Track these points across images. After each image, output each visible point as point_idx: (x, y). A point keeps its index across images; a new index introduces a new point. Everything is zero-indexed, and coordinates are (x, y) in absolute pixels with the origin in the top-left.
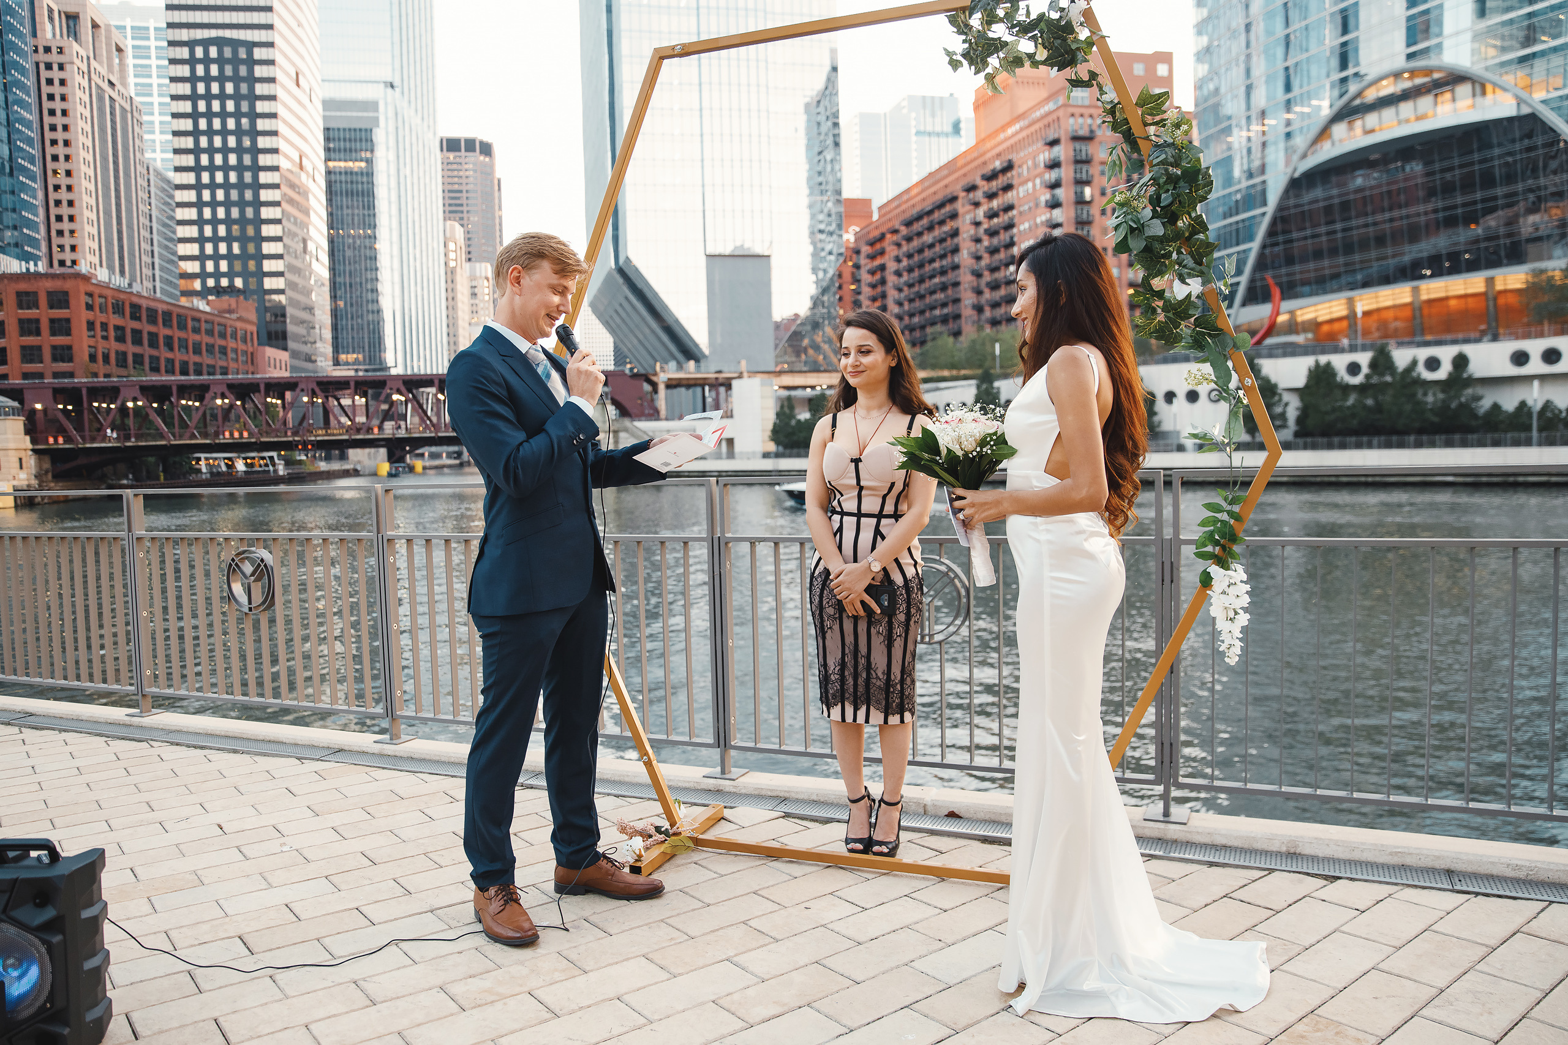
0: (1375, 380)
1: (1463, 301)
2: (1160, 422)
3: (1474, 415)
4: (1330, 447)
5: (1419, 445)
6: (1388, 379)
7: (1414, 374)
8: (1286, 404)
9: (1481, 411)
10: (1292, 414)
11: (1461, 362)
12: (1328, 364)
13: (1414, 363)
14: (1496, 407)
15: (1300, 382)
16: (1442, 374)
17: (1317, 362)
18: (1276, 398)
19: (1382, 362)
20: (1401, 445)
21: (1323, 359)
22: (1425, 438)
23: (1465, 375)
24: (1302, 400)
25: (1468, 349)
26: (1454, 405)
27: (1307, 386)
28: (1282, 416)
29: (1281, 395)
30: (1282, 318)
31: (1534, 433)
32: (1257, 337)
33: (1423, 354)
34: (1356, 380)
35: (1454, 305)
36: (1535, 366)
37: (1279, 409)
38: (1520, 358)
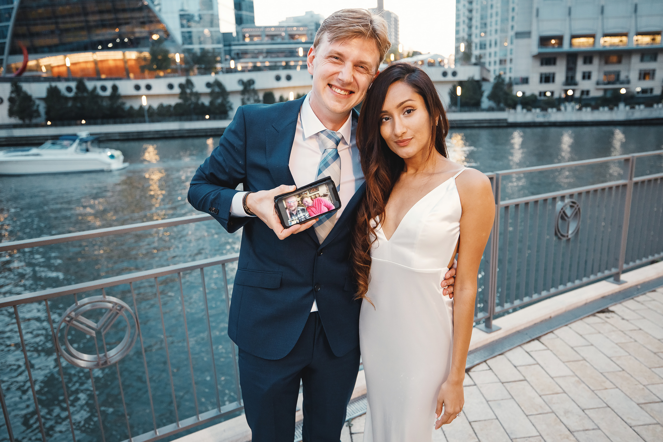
0: (80, 95)
3: (123, 110)
4: (63, 125)
5: (103, 123)
6: (85, 94)
7: (96, 93)
8: (38, 106)
9: (126, 109)
10: (42, 110)
11: (115, 88)
12: (56, 87)
13: (95, 88)
14: (131, 107)
15: (44, 95)
16: (108, 92)
17: (50, 85)
18: (32, 103)
19: (81, 87)
20: (95, 124)
21: (54, 84)
22: (105, 120)
23: (118, 94)
24: (46, 104)
25: (118, 83)
26: (115, 106)
27: (47, 97)
28: (37, 111)
29: (34, 103)
30: (32, 63)
31: (147, 118)
32: (19, 71)
33: (99, 84)
34: (71, 95)
35: (111, 63)
36: (143, 91)
37: (35, 108)
38: (137, 88)
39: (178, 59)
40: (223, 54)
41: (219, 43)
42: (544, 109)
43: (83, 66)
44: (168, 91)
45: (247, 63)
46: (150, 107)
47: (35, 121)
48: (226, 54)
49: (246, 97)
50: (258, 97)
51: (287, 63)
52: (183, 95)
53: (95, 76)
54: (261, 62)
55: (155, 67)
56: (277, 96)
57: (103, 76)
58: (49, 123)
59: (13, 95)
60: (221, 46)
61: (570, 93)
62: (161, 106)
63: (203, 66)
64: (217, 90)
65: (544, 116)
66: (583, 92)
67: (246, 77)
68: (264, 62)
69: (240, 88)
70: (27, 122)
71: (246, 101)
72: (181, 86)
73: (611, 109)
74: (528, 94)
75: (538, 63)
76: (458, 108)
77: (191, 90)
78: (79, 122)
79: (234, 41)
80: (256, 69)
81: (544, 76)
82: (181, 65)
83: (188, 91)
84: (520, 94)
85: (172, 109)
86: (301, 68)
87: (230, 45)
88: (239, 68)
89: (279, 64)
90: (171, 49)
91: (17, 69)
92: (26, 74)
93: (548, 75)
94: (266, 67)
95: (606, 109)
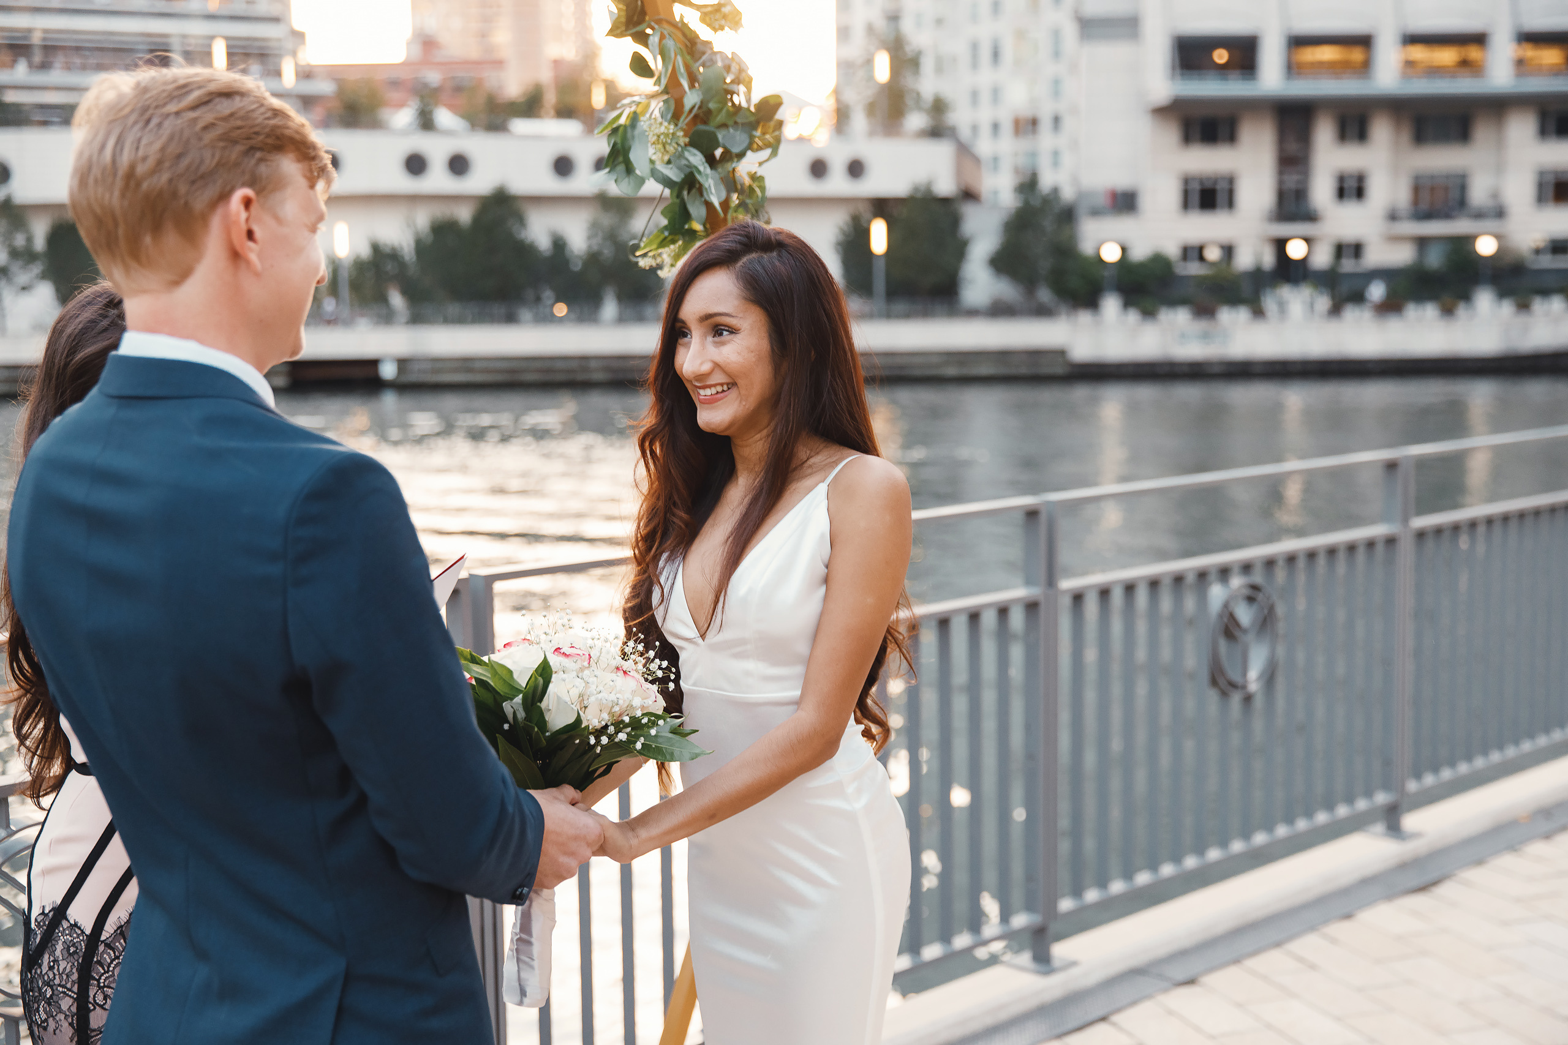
42: (1204, 310)
54: (22, 87)
61: (1296, 250)
65: (1206, 336)
66: (1340, 250)
73: (1448, 311)
74: (1140, 252)
75: (1171, 135)
76: (879, 302)
81: (1196, 186)
84: (1111, 254)
93: (1208, 185)
95: (1430, 311)
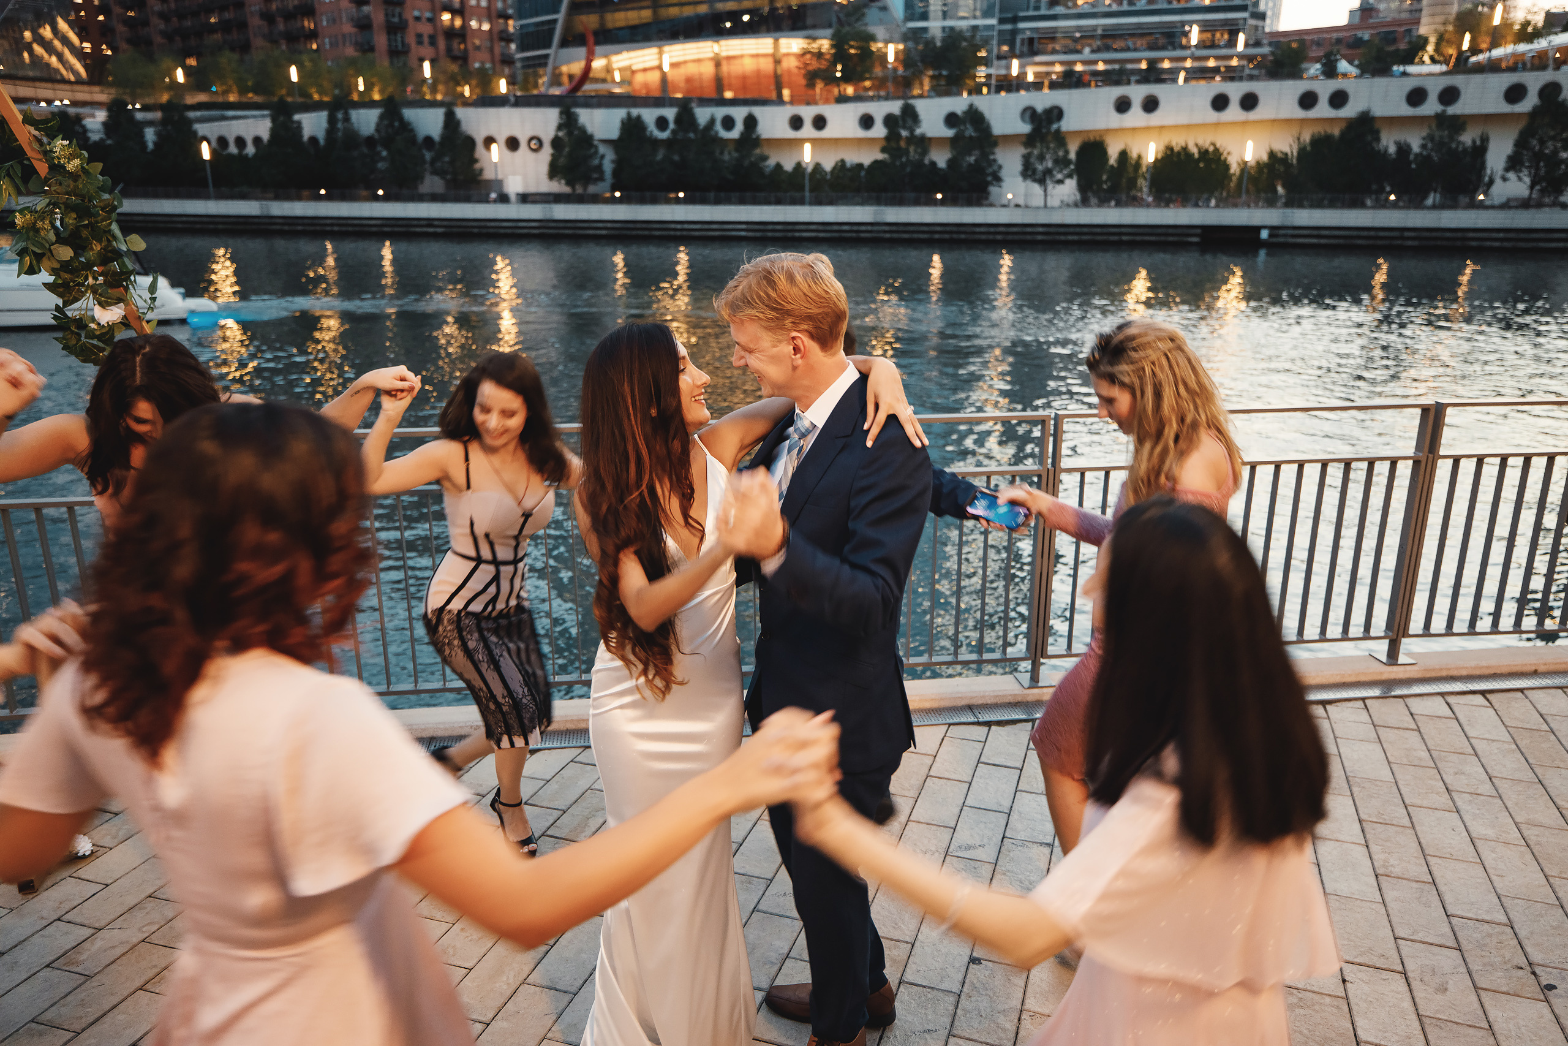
0: (680, 136)
1: (754, 60)
2: (481, 170)
3: (760, 171)
4: (642, 201)
5: (718, 202)
6: (692, 135)
7: (713, 133)
8: (603, 157)
9: (768, 170)
10: (608, 166)
11: (751, 122)
12: (639, 117)
13: (712, 121)
14: (779, 166)
15: (614, 134)
16: (735, 134)
17: (629, 114)
18: (593, 150)
19: (685, 117)
20: (704, 201)
21: (635, 112)
22: (722, 195)
23: (754, 136)
24: (617, 153)
25: (757, 111)
26: (746, 163)
27: (620, 139)
28: (599, 168)
29: (596, 147)
30: (598, 64)
31: (807, 194)
32: (574, 83)
33: (720, 112)
34: (664, 135)
35: (748, 65)
36: (808, 131)
37: (596, 162)
38: (796, 123)
39: (891, 58)
40: (995, 42)
41: (986, 14)
43: (692, 69)
44: (861, 133)
45: (1052, 63)
46: (818, 167)
47: (592, 189)
48: (1000, 44)
49: (1036, 152)
50: (1067, 152)
51: (1152, 63)
52: (891, 142)
53: (714, 95)
54: (1084, 63)
55: (839, 75)
56: (1113, 152)
57: (729, 95)
58: (618, 194)
59: (560, 134)
60: (993, 21)
62: (841, 165)
63: (945, 73)
64: (970, 131)
67: (1043, 100)
68: (1096, 62)
69: (1025, 128)
70: (579, 190)
71: (1032, 160)
72: (889, 120)
77: (912, 131)
78: (672, 195)
79: (1028, 9)
80: (1070, 80)
82: (895, 69)
83: (904, 133)
85: (863, 173)
86: (1186, 80)
87: (1015, 20)
88: (1030, 78)
89: (1129, 66)
90: (880, 31)
91: (571, 77)
92: (588, 87)
94: (1096, 73)
